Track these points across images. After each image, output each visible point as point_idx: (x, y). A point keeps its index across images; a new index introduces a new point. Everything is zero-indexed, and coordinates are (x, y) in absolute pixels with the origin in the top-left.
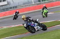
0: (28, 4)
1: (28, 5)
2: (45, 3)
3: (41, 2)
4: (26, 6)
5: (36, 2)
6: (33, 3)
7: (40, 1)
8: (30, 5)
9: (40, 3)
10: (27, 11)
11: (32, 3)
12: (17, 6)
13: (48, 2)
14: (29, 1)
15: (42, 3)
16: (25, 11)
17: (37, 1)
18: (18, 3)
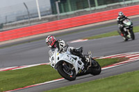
0: (27, 20)
1: (27, 22)
2: (68, 16)
3: (59, 14)
4: (23, 23)
5: (46, 13)
6: (40, 18)
7: (57, 13)
8: (31, 22)
9: (57, 17)
10: (25, 35)
11: (38, 16)
12: (2, 24)
13: (75, 14)
14: (31, 13)
15: (60, 16)
16: (21, 36)
17: (49, 13)
18: (6, 17)
